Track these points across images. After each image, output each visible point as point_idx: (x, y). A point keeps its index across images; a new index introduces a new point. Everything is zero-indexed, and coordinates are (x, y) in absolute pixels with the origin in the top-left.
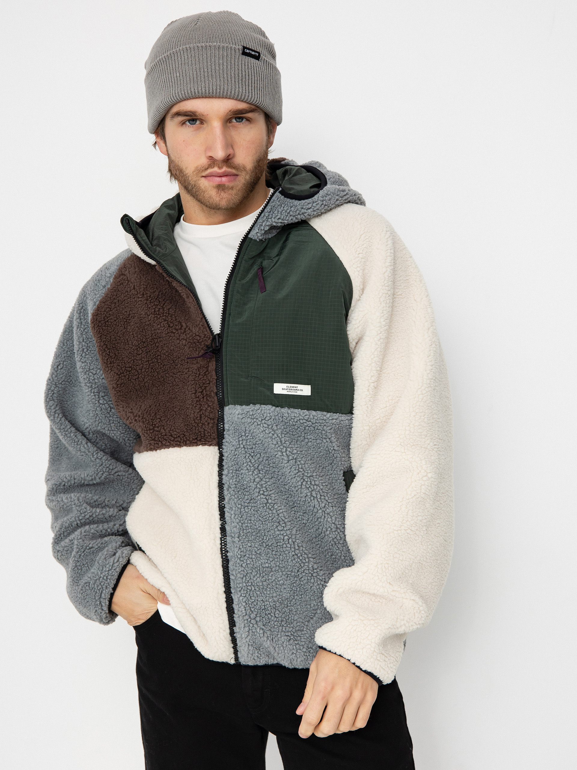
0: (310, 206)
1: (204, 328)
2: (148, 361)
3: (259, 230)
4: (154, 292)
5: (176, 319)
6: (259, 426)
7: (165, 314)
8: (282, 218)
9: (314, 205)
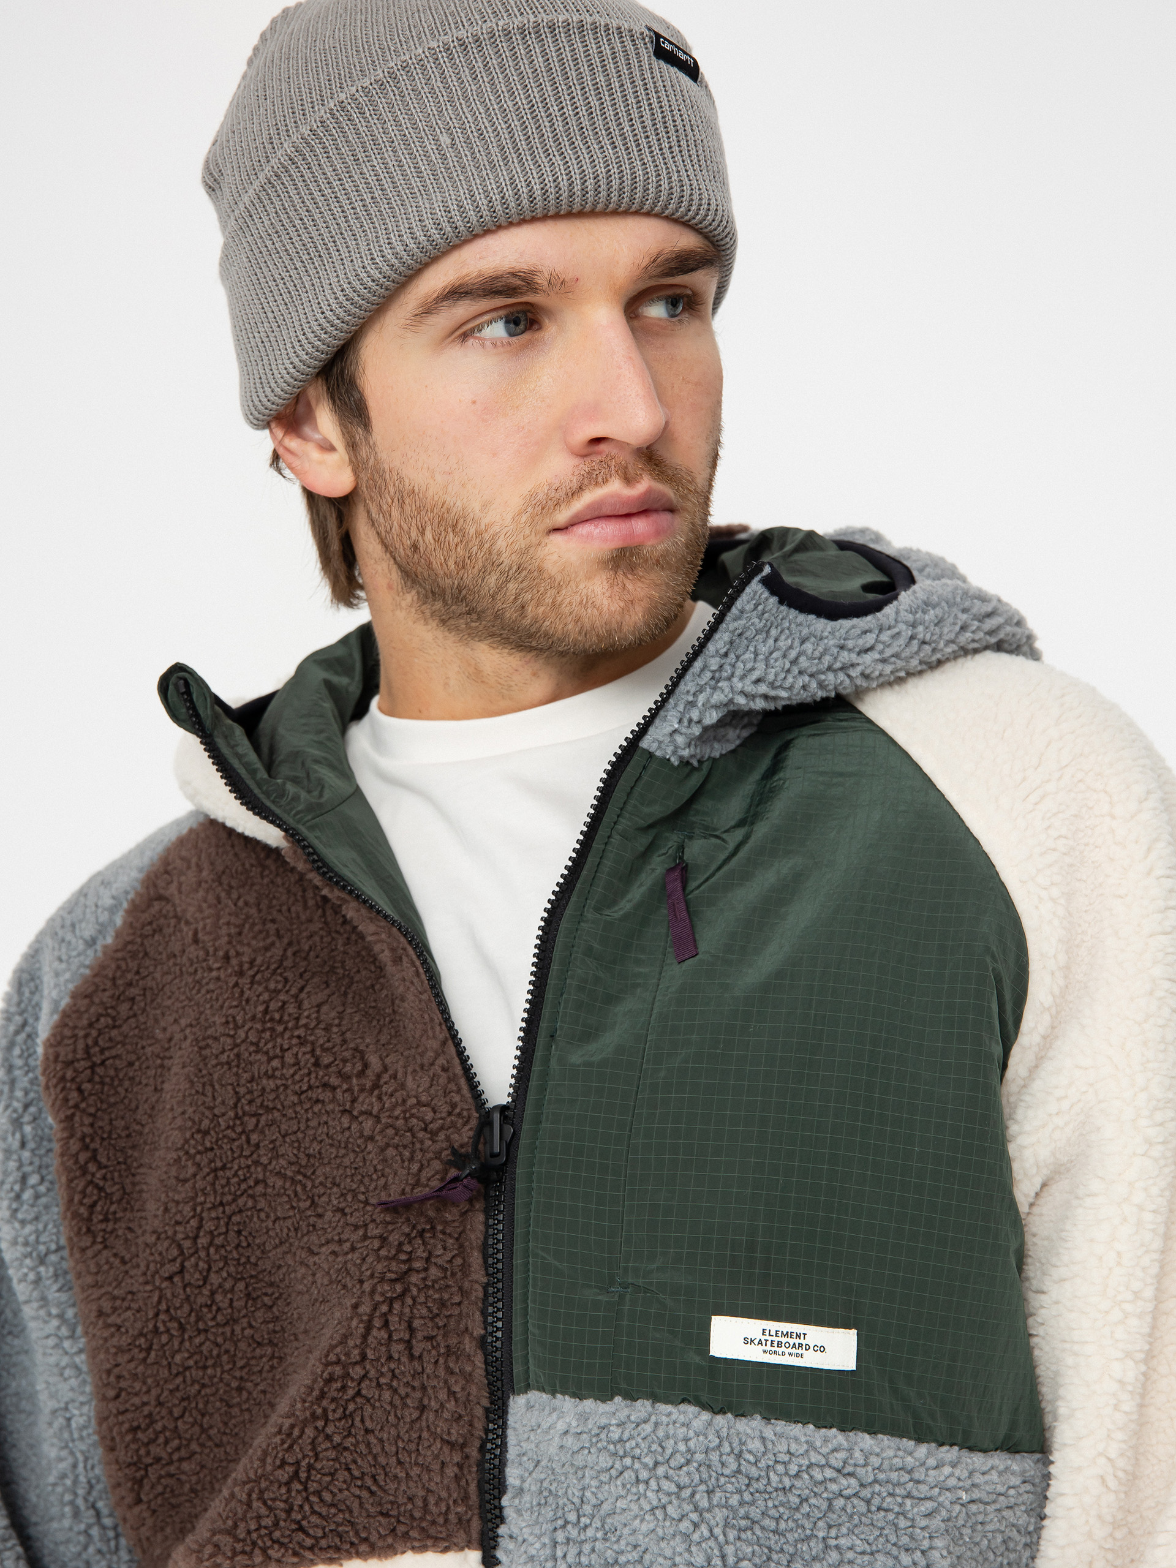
0: (870, 639)
1: (449, 1080)
2: (221, 1204)
3: (680, 721)
4: (267, 949)
5: (344, 1041)
6: (642, 1487)
7: (303, 1022)
8: (771, 677)
9: (885, 637)
